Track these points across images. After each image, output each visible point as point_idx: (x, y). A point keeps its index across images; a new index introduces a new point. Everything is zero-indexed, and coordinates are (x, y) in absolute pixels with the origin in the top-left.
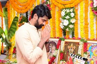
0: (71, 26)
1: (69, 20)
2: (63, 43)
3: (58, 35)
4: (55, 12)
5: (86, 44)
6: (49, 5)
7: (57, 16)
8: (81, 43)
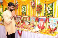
0: (25, 12)
1: (24, 9)
2: (22, 17)
3: (21, 15)
4: (20, 7)
5: (29, 18)
6: (18, 4)
7: (20, 8)
8: (28, 17)
